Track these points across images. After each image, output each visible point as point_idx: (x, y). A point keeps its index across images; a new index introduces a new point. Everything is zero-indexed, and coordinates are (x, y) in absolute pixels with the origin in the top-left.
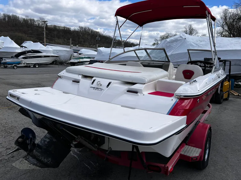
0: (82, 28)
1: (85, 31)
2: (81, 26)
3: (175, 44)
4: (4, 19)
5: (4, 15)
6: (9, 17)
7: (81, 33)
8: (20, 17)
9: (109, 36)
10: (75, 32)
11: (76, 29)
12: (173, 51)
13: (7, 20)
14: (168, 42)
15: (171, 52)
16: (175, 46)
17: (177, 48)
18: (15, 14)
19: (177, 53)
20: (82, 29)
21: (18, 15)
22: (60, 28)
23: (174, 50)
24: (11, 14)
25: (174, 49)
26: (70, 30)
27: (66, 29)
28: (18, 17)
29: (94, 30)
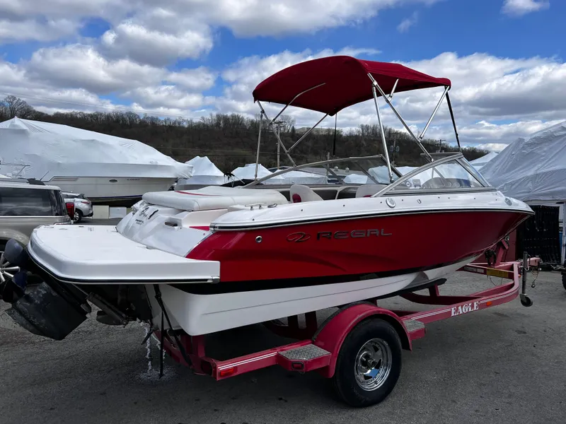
0: (367, 127)
1: (373, 134)
2: (365, 124)
3: (545, 149)
4: (218, 124)
5: (218, 116)
6: (226, 119)
7: (365, 140)
8: (245, 118)
9: (432, 141)
10: (351, 138)
11: (355, 131)
12: (540, 165)
13: (222, 125)
14: (527, 144)
15: (536, 168)
16: (545, 151)
17: (552, 158)
18: (236, 114)
19: (551, 169)
20: (368, 129)
21: (242, 115)
22: (321, 134)
23: (545, 162)
24: (229, 114)
25: (543, 160)
26: (341, 135)
27: (331, 133)
28: (243, 118)
29: (396, 130)
